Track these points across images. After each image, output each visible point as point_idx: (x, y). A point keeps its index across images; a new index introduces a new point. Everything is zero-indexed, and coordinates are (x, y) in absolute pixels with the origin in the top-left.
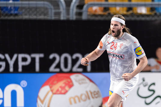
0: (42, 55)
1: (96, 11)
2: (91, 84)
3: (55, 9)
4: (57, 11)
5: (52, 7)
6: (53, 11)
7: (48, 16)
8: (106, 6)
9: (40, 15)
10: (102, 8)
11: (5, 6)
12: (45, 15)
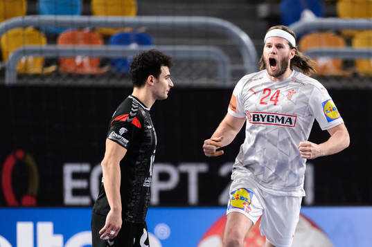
0: (203, 168)
1: (325, 68)
2: (314, 232)
3: (233, 63)
4: (237, 67)
5: (227, 59)
6: (229, 68)
7: (217, 80)
8: (348, 57)
9: (199, 76)
10: (339, 62)
11: (120, 55)
12: (210, 76)
